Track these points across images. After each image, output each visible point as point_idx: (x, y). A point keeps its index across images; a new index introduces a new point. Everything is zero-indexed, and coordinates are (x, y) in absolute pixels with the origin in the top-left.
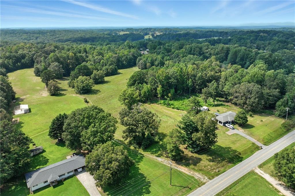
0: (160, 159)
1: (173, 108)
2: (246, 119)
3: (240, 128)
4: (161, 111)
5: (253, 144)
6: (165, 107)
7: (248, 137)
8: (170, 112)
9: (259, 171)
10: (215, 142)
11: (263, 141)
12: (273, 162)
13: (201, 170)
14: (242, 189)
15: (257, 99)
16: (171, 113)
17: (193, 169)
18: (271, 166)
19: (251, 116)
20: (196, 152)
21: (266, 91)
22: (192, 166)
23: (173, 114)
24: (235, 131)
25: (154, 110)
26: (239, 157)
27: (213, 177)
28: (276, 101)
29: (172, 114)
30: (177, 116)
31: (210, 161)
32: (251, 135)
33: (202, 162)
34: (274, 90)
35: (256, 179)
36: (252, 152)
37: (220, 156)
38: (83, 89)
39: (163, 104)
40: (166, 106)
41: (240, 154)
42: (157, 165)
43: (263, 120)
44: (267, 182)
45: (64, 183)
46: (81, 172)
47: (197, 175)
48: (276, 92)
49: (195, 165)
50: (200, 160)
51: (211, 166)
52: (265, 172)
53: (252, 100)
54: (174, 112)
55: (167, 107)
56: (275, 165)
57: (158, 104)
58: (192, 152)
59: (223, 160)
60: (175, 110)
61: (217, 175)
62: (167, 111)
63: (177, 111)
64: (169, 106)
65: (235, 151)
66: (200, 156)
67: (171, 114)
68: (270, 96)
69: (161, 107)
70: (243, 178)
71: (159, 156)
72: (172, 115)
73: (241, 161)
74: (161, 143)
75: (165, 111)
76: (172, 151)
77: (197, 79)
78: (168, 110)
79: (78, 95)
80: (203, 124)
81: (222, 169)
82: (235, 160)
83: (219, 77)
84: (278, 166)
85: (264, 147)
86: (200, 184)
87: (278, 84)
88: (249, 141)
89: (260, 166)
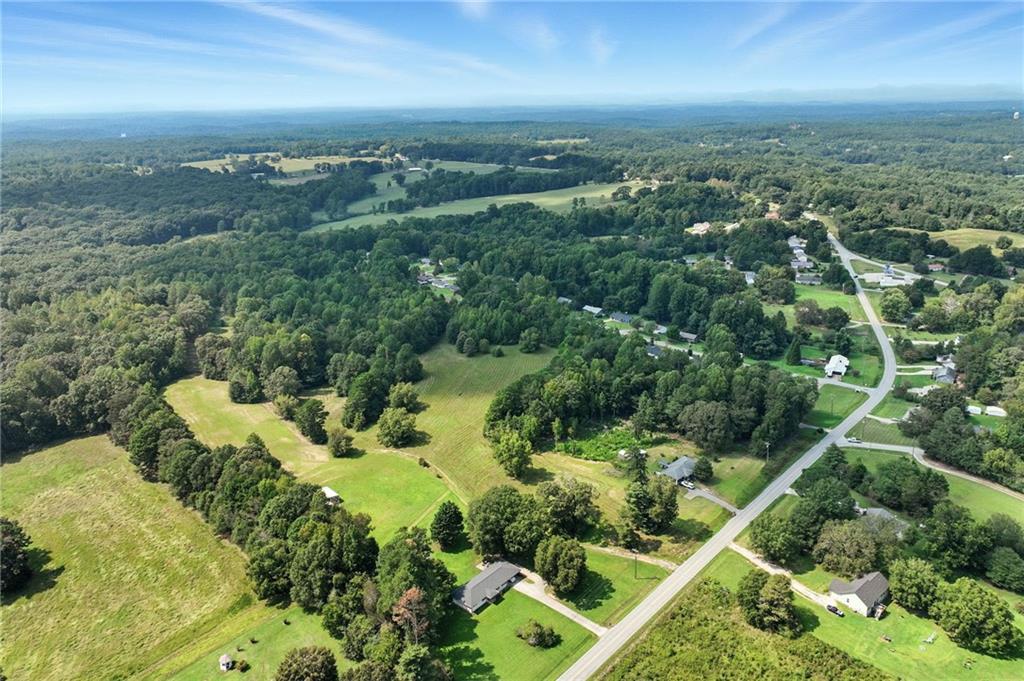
0: (608, 550)
1: (586, 458)
2: (709, 469)
3: (701, 486)
5: (724, 509)
6: (569, 457)
7: (717, 500)
8: (583, 467)
9: (734, 547)
10: (675, 516)
11: (736, 502)
12: (748, 533)
13: (665, 556)
14: (717, 569)
15: (723, 432)
16: (585, 469)
17: (655, 556)
18: (747, 537)
19: (716, 460)
20: (652, 534)
21: (736, 412)
22: (652, 553)
24: (697, 492)
26: (709, 532)
27: (682, 562)
28: (752, 429)
31: (673, 542)
32: (720, 495)
33: (663, 545)
34: (748, 410)
35: (732, 556)
36: (724, 522)
37: (684, 533)
38: (402, 437)
39: (564, 452)
40: (571, 454)
41: (708, 526)
42: (607, 558)
43: (735, 467)
44: (744, 557)
45: (504, 597)
46: (515, 582)
47: (662, 563)
48: (751, 413)
49: (656, 550)
50: (660, 542)
51: (677, 549)
52: (741, 545)
53: (716, 433)
54: (590, 466)
55: (574, 457)
56: (750, 536)
57: (555, 452)
58: (647, 534)
59: (689, 538)
60: (591, 462)
61: (686, 559)
62: (578, 466)
63: (595, 465)
64: (578, 456)
65: (702, 524)
66: (659, 538)
67: (586, 471)
68: (742, 420)
69: (561, 458)
70: (714, 560)
71: (605, 545)
73: (711, 536)
74: (598, 526)
75: (573, 466)
76: (625, 536)
77: (613, 389)
79: (393, 451)
80: (661, 493)
81: (690, 551)
82: (704, 536)
83: (654, 383)
84: (755, 536)
85: (738, 512)
86: (669, 574)
87: (753, 397)
88: (718, 505)
89: (735, 540)
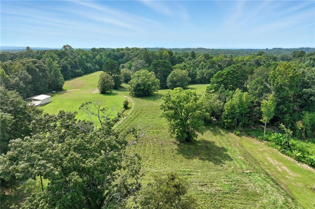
1: (299, 159)
4: (259, 157)
6: (275, 150)
8: (285, 168)
16: (288, 170)
23: (291, 175)
25: (240, 151)
29: (287, 177)
30: (306, 186)
39: (274, 143)
40: (279, 147)
54: (301, 171)
55: (282, 152)
60: (305, 166)
62: (275, 163)
63: (309, 172)
64: (288, 152)
67: (287, 174)
69: (266, 148)
72: (287, 179)
75: (271, 161)
78: (280, 160)
